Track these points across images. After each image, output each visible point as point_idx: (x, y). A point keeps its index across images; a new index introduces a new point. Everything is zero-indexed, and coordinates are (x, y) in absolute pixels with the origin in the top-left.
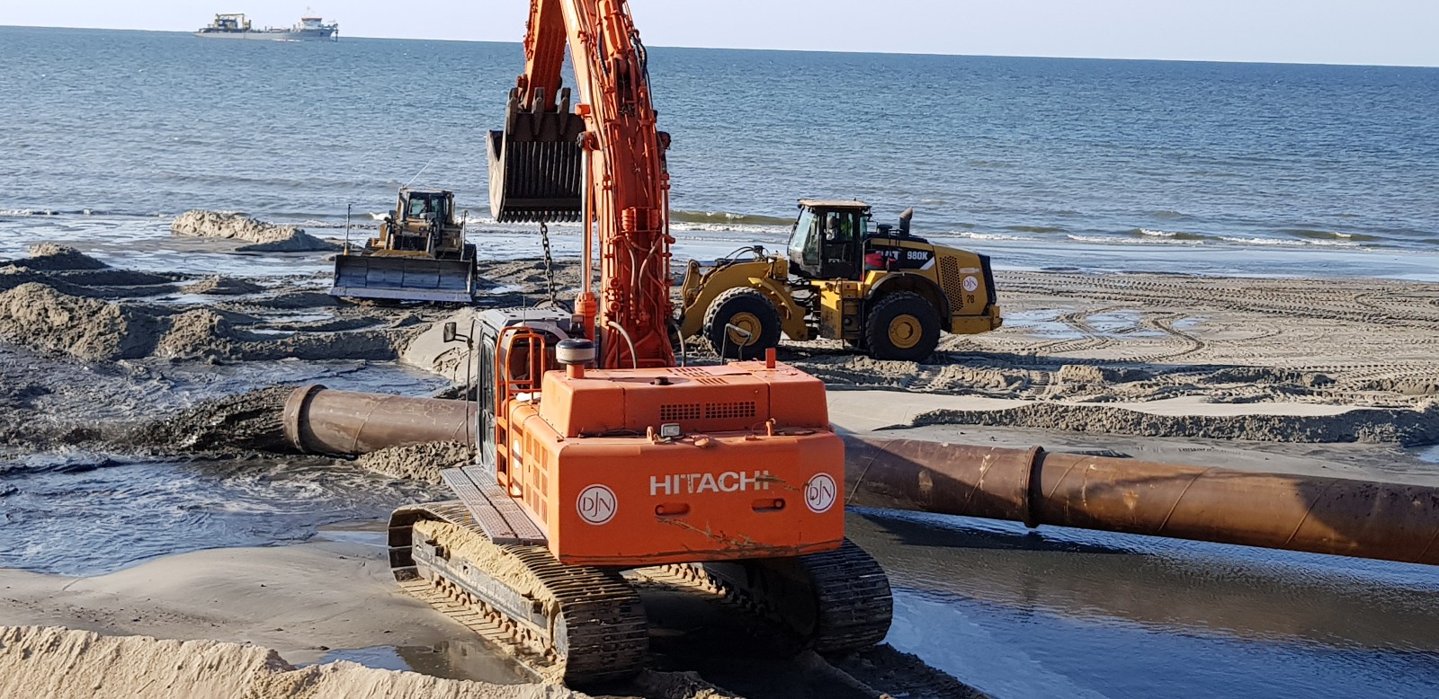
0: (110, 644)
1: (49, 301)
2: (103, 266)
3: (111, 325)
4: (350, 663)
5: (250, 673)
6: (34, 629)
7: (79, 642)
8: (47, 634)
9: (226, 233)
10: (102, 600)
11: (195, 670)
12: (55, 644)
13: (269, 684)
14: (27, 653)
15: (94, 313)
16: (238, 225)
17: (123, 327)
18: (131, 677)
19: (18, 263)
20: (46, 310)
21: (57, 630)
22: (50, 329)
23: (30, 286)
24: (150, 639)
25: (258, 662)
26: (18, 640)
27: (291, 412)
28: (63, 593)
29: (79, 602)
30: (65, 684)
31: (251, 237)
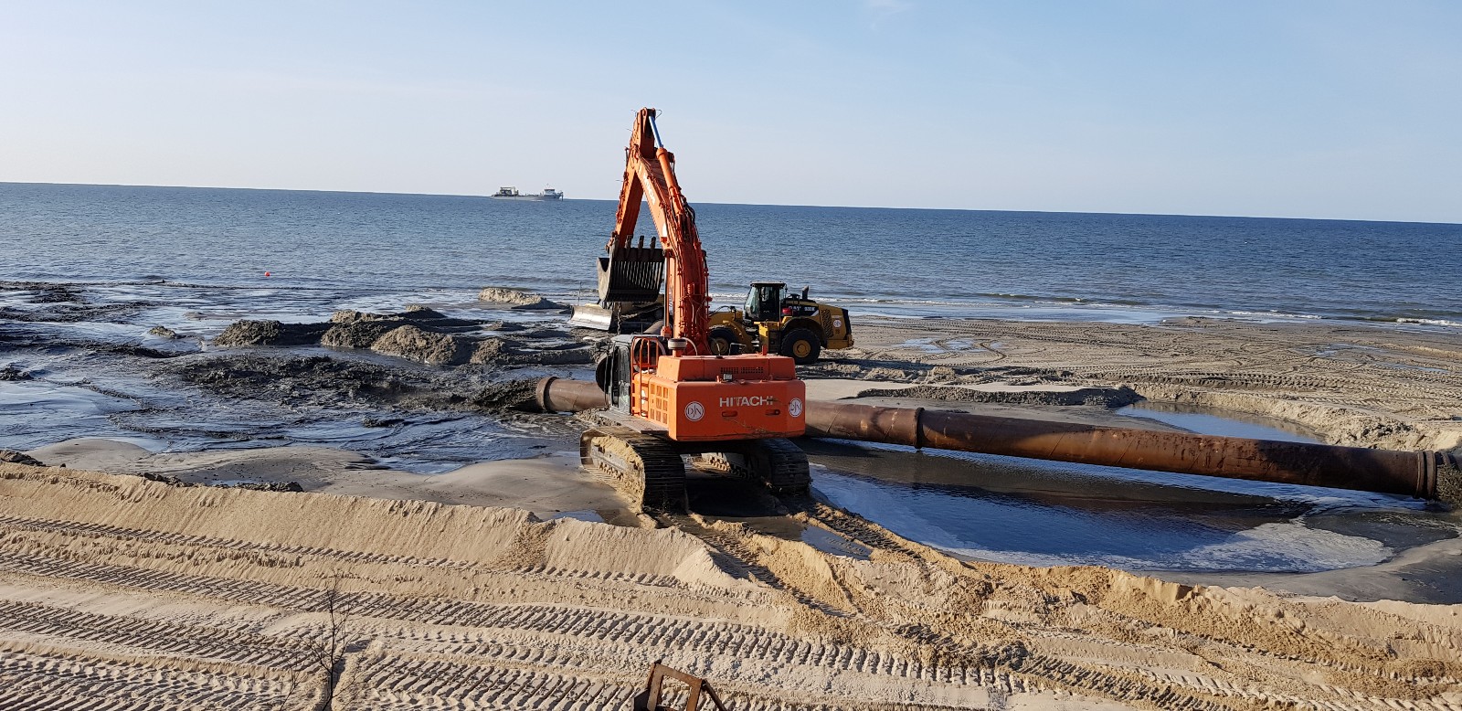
0: (448, 510)
1: (416, 335)
2: (444, 316)
3: (448, 347)
4: (570, 519)
5: (520, 523)
6: (410, 501)
7: (433, 507)
8: (416, 504)
9: (506, 299)
10: (445, 486)
11: (492, 522)
12: (420, 508)
13: (530, 529)
14: (406, 514)
15: (439, 341)
16: (513, 295)
17: (453, 348)
18: (459, 526)
19: (400, 315)
20: (415, 339)
21: (421, 502)
22: (417, 349)
23: (406, 327)
24: (468, 506)
25: (523, 519)
26: (401, 507)
27: (540, 390)
28: (424, 483)
29: (432, 488)
30: (425, 529)
31: (519, 302)
